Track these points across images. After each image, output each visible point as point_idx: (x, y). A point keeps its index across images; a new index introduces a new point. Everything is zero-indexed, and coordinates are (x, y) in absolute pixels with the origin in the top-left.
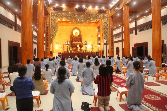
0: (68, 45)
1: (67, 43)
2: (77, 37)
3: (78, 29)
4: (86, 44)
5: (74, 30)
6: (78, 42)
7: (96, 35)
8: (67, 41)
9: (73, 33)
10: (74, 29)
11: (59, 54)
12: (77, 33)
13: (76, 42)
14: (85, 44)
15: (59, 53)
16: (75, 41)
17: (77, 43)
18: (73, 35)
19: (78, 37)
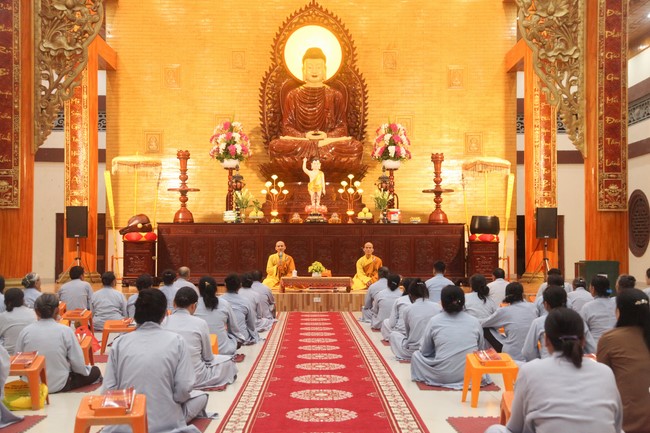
0: (238, 157)
1: (230, 142)
2: (321, 91)
3: (328, 26)
4: (392, 150)
5: (291, 32)
6: (323, 134)
7: (498, 68)
8: (229, 128)
9: (282, 57)
10: (299, 25)
11: (134, 236)
12: (314, 55)
13: (309, 135)
14: (385, 154)
15: (134, 229)
16: (304, 129)
17: (313, 145)
18: (284, 72)
19: (330, 92)
